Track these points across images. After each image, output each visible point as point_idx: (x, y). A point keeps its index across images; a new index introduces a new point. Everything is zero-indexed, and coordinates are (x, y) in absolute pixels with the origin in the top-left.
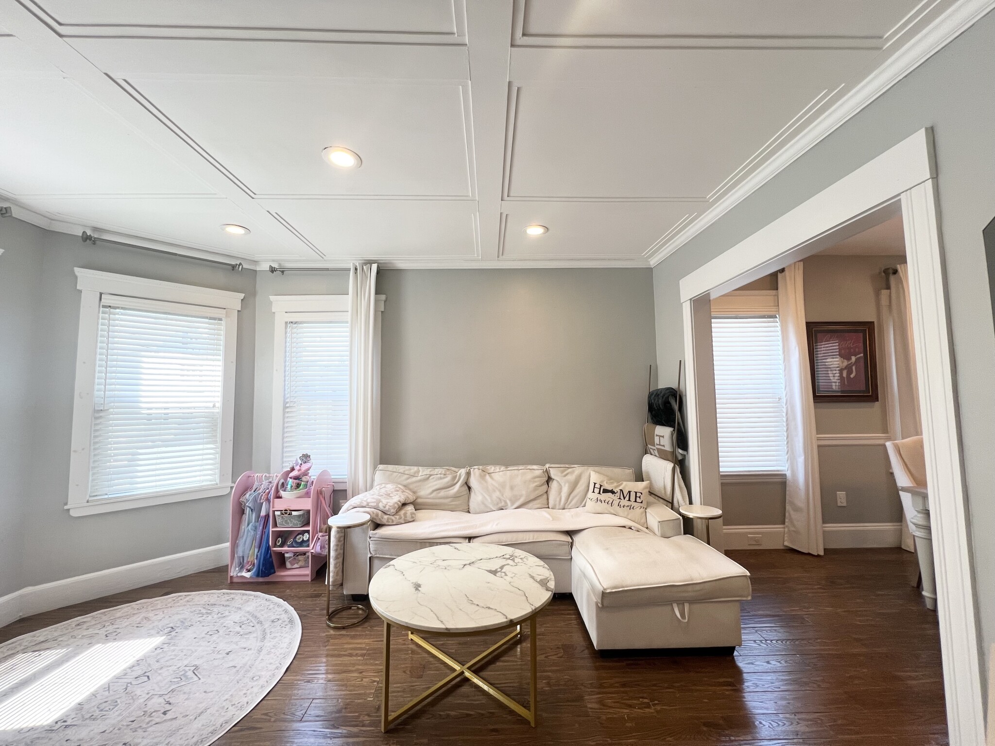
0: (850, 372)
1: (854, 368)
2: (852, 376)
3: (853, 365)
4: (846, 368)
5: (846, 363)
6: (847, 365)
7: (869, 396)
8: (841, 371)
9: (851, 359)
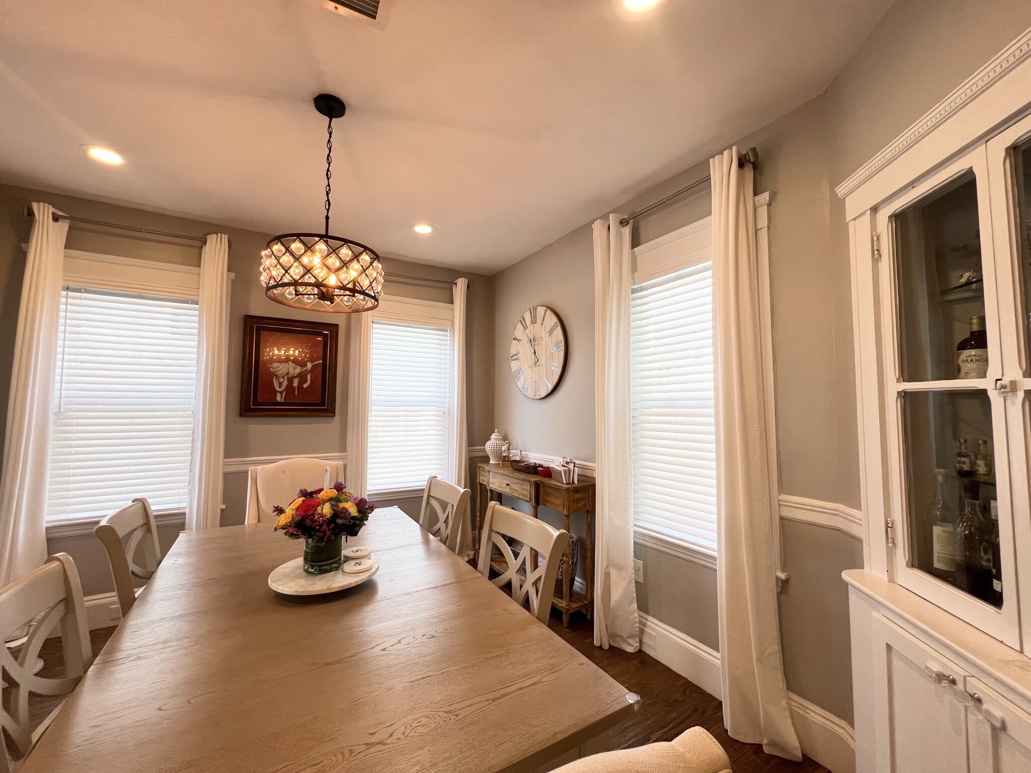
0: (303, 380)
1: (309, 376)
2: (305, 386)
3: (308, 373)
4: (299, 375)
5: (298, 370)
6: (301, 372)
7: (325, 409)
8: (291, 380)
9: (306, 365)
